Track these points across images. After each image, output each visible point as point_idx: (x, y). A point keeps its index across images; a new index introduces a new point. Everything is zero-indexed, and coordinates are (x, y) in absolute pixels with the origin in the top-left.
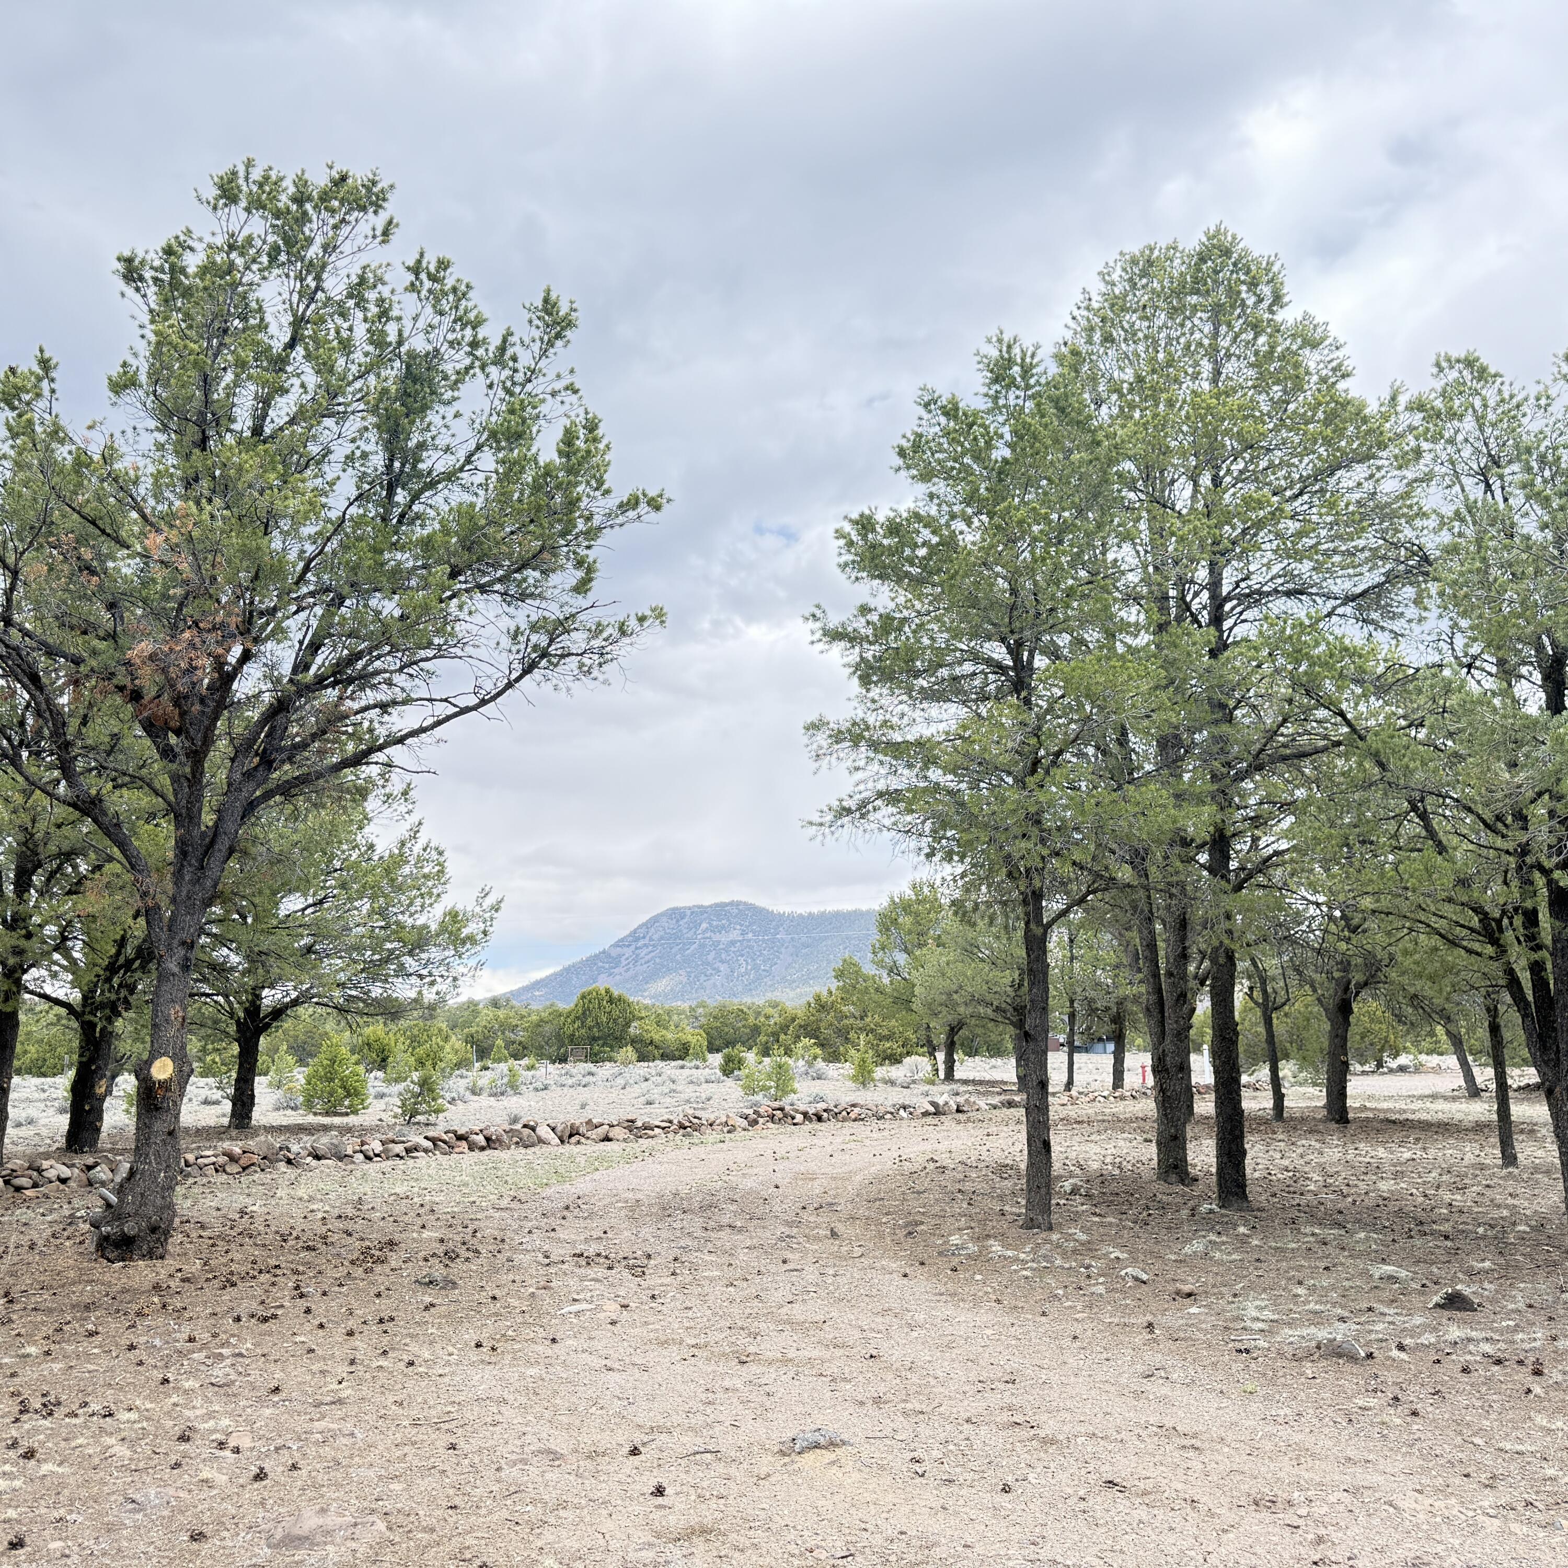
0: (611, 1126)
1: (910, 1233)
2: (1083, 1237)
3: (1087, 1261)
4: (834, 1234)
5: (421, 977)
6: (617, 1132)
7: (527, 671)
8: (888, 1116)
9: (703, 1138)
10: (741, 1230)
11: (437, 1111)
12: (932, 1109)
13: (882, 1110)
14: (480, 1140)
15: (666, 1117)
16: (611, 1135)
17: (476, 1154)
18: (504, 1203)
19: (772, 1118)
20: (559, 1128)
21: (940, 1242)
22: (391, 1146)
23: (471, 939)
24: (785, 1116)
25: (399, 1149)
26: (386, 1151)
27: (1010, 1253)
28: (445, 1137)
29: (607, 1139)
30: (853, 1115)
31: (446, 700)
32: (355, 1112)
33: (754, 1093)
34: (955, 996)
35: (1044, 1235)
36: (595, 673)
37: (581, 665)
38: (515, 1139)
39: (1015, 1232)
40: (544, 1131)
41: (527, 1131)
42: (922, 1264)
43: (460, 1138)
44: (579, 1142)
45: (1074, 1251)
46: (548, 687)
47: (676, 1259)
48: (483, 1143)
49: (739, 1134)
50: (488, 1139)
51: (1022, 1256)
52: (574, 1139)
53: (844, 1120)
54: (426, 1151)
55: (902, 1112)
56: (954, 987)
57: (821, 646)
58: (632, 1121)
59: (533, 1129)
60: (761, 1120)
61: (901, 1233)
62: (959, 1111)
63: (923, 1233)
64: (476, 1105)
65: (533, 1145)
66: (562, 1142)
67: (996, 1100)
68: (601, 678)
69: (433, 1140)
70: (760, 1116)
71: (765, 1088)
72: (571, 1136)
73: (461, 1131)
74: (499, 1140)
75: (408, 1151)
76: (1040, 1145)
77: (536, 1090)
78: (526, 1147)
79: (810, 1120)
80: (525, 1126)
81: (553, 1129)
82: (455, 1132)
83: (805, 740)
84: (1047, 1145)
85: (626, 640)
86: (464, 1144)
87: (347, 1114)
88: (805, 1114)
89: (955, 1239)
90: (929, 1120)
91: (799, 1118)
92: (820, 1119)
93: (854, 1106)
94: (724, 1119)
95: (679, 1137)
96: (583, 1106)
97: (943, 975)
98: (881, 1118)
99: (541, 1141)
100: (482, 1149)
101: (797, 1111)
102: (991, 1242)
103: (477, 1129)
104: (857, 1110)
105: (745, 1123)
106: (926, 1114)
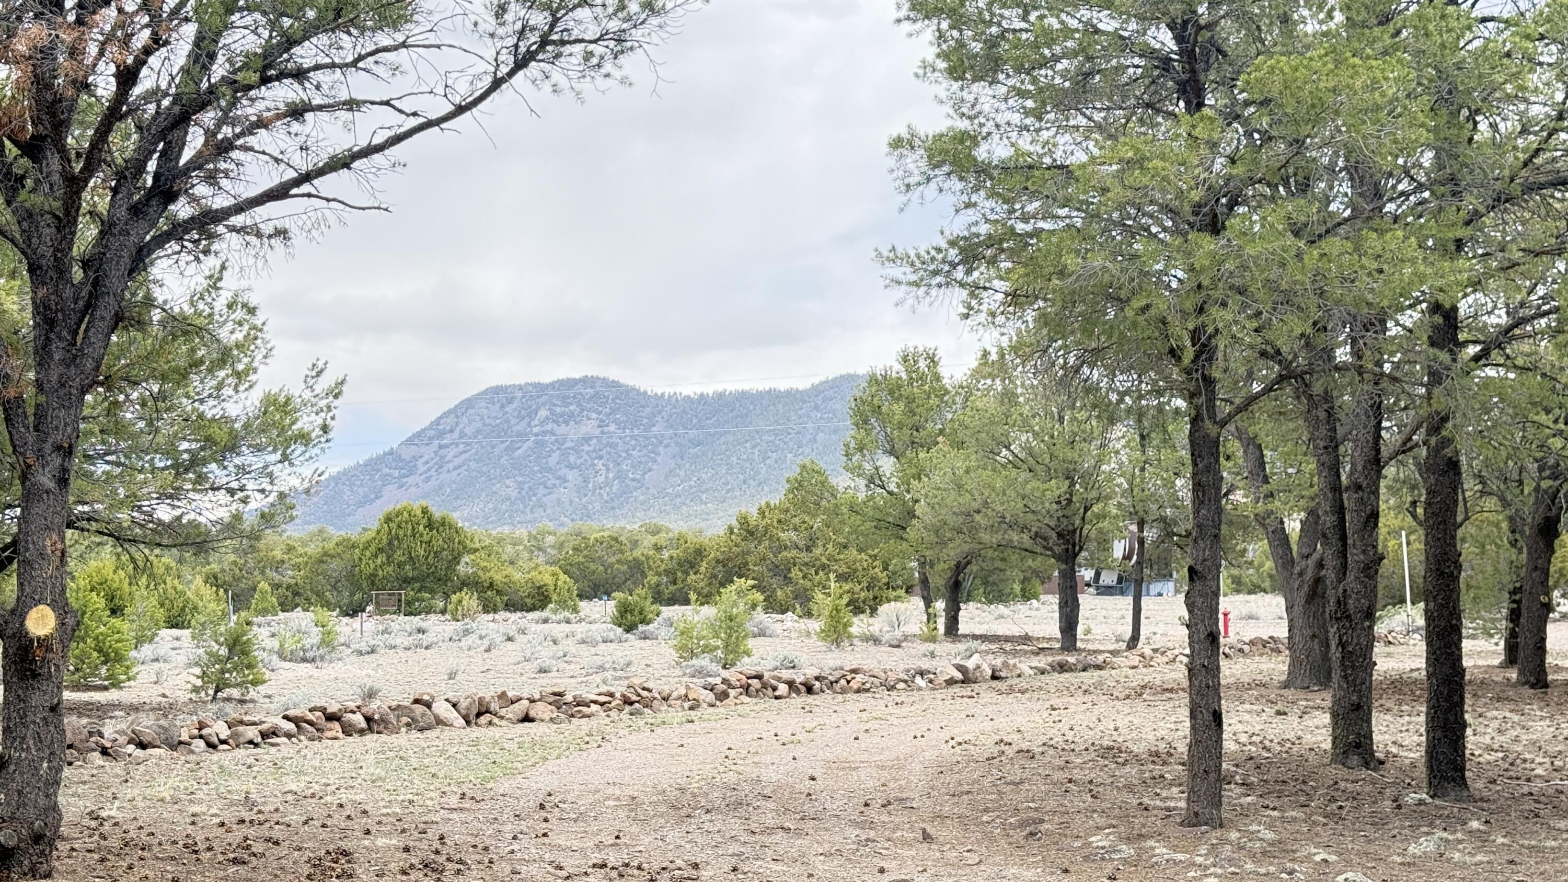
0: (532, 701)
1: (1032, 834)
2: (1269, 835)
3: (1289, 865)
4: (926, 837)
5: (232, 492)
6: (541, 710)
7: (520, 64)
8: (901, 685)
9: (660, 716)
10: (799, 833)
11: (255, 683)
12: (959, 676)
13: (892, 677)
14: (358, 720)
15: (604, 689)
16: (532, 714)
17: (356, 738)
18: (454, 801)
19: (747, 689)
20: (463, 704)
21: (1077, 844)
22: (241, 728)
23: (304, 438)
24: (765, 686)
25: (252, 733)
26: (235, 736)
27: (1180, 857)
28: (310, 716)
29: (527, 719)
30: (854, 685)
31: (387, 103)
32: (116, 685)
33: (693, 655)
34: (978, 517)
35: (1218, 833)
36: (608, 67)
37: (589, 55)
38: (405, 720)
39: (1174, 831)
40: (442, 709)
41: (419, 709)
42: (1066, 871)
43: (331, 717)
44: (490, 723)
45: (1264, 853)
46: (547, 87)
47: (735, 870)
48: (364, 725)
49: (705, 711)
50: (369, 719)
51: (1199, 860)
52: (484, 719)
53: (843, 691)
54: (289, 736)
55: (918, 679)
56: (975, 505)
57: (907, 26)
58: (560, 694)
59: (428, 705)
60: (732, 693)
61: (1019, 835)
62: (994, 677)
63: (1048, 833)
64: (290, 675)
65: (429, 728)
66: (468, 723)
67: (1042, 662)
68: (617, 74)
69: (296, 720)
70: (730, 686)
71: (708, 649)
72: (479, 715)
73: (333, 708)
74: (384, 721)
75: (264, 735)
76: (1208, 717)
77: (360, 653)
78: (421, 730)
79: (798, 692)
80: (417, 701)
81: (454, 706)
82: (323, 710)
83: (891, 162)
84: (1217, 717)
85: (654, 21)
86: (336, 725)
87: (106, 688)
88: (791, 684)
89: (1097, 840)
90: (957, 689)
91: (783, 689)
92: (810, 690)
93: (854, 671)
94: (683, 691)
95: (625, 715)
96: (452, 676)
97: (960, 487)
98: (891, 688)
99: (440, 722)
100: (361, 732)
101: (779, 679)
102: (1151, 843)
103: (352, 705)
104: (859, 678)
105: (711, 697)
106: (951, 682)
